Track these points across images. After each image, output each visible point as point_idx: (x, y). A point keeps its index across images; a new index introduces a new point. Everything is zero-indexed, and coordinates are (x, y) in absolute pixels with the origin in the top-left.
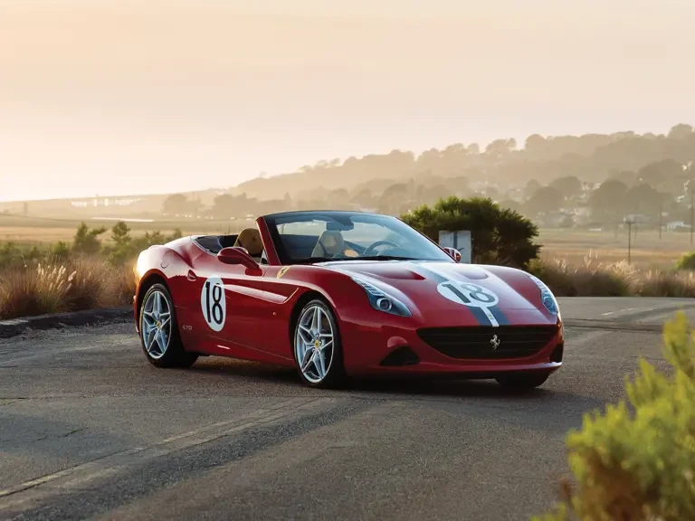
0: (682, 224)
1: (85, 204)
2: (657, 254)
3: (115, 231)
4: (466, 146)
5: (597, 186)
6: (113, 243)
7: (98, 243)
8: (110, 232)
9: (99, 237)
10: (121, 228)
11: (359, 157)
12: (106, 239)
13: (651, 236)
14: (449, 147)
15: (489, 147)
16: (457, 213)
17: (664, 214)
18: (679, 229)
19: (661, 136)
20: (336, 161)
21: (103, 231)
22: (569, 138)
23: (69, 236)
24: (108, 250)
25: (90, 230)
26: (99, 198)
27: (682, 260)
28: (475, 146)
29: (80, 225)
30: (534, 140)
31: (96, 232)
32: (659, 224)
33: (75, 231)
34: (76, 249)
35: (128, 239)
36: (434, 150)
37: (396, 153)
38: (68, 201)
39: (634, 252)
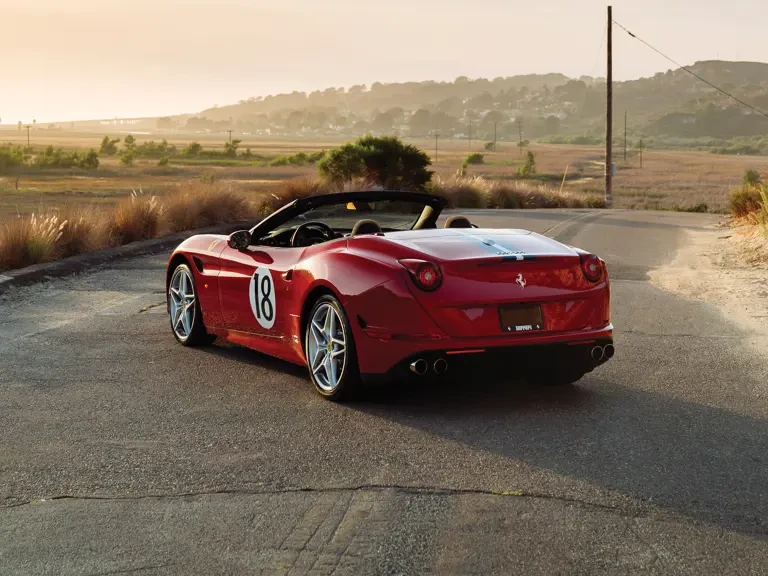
0: (462, 135)
1: (108, 123)
2: (451, 153)
3: (126, 141)
4: (337, 89)
5: (414, 113)
6: (125, 148)
7: (115, 148)
8: (123, 141)
9: (116, 144)
10: (130, 139)
11: (274, 95)
12: (120, 146)
13: (446, 142)
14: (327, 90)
15: (351, 90)
16: (372, 148)
17: (453, 129)
18: (461, 138)
19: (450, 84)
20: (260, 97)
21: (118, 141)
22: (397, 84)
23: (96, 144)
24: (121, 153)
25: (111, 140)
26: (117, 119)
27: (467, 158)
28: (342, 89)
29: (104, 137)
30: (376, 86)
31: (114, 142)
32: (451, 135)
33: (101, 141)
34: (101, 151)
35: (134, 146)
36: (318, 92)
37: (295, 93)
38: (98, 121)
39: (439, 152)
